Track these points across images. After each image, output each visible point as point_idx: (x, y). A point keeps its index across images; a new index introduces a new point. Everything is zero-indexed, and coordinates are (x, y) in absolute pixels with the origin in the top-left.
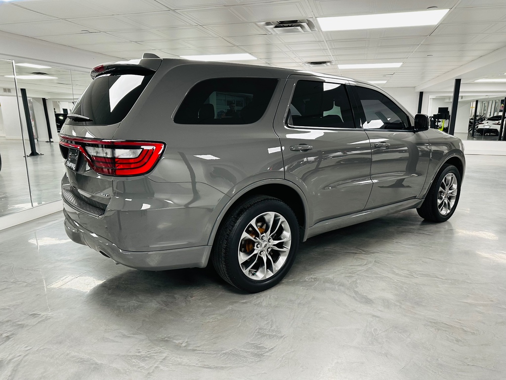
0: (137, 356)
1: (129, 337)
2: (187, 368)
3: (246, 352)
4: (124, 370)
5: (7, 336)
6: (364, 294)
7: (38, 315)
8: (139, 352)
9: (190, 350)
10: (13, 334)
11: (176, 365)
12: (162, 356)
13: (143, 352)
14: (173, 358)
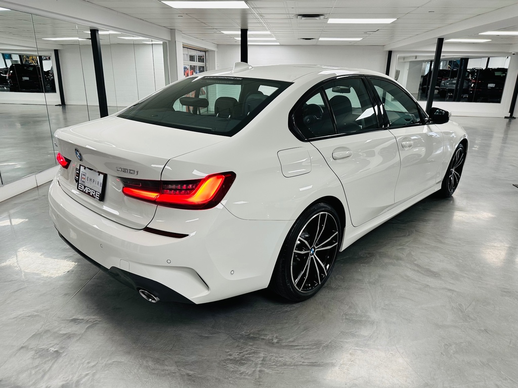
0: (231, 360)
1: (207, 337)
2: (296, 367)
4: (225, 378)
5: (57, 351)
6: (427, 267)
7: (81, 320)
8: (230, 355)
9: (286, 346)
10: (62, 348)
12: (259, 357)
13: (235, 355)
14: (273, 358)
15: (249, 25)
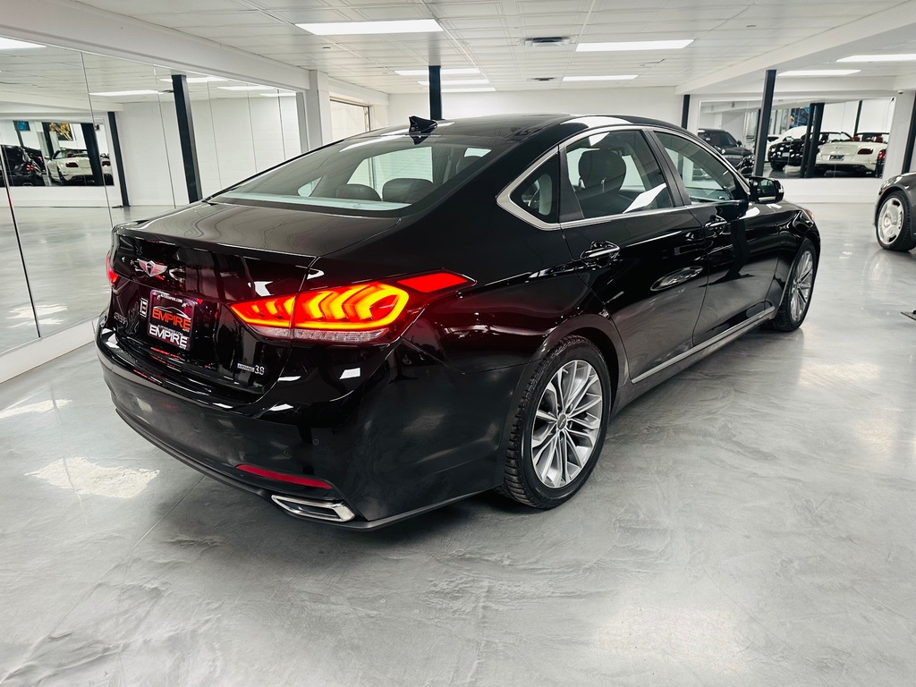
0: (437, 592)
1: (397, 560)
2: (541, 600)
3: (624, 562)
4: (429, 619)
5: (156, 589)
6: (754, 446)
7: (190, 542)
8: (435, 585)
9: (524, 570)
10: (163, 584)
11: (518, 599)
12: (481, 587)
13: (443, 585)
14: (504, 587)
15: (442, 59)
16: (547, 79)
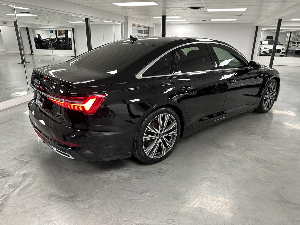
3: (155, 171)
6: (218, 144)
15: (167, 13)
16: (205, 20)
